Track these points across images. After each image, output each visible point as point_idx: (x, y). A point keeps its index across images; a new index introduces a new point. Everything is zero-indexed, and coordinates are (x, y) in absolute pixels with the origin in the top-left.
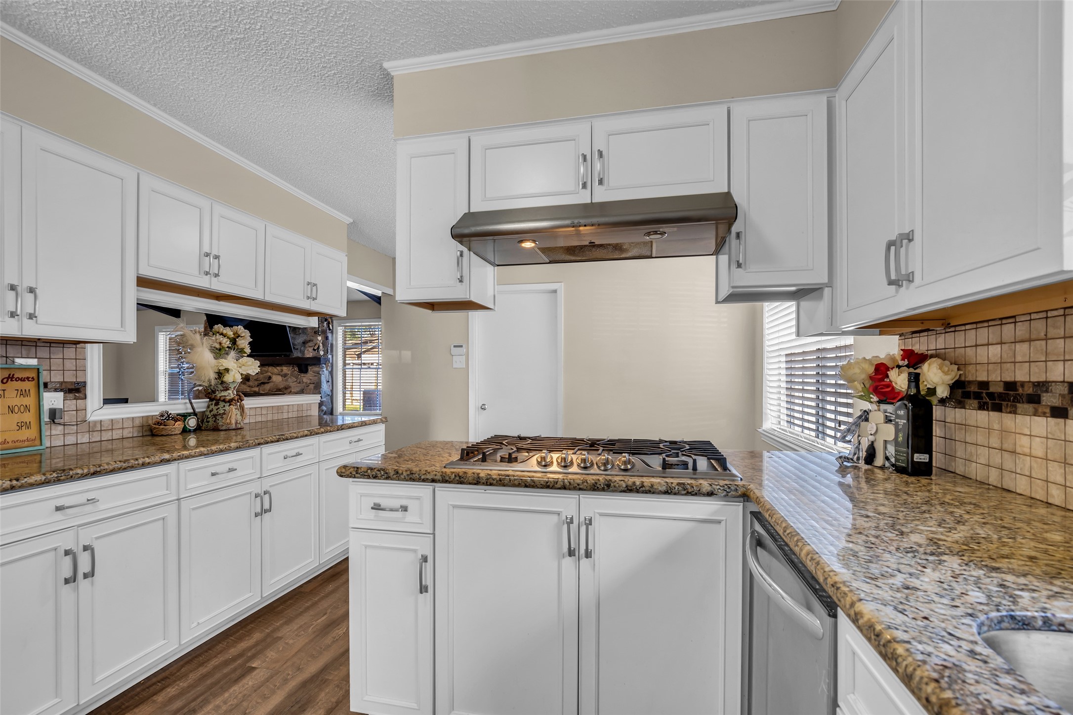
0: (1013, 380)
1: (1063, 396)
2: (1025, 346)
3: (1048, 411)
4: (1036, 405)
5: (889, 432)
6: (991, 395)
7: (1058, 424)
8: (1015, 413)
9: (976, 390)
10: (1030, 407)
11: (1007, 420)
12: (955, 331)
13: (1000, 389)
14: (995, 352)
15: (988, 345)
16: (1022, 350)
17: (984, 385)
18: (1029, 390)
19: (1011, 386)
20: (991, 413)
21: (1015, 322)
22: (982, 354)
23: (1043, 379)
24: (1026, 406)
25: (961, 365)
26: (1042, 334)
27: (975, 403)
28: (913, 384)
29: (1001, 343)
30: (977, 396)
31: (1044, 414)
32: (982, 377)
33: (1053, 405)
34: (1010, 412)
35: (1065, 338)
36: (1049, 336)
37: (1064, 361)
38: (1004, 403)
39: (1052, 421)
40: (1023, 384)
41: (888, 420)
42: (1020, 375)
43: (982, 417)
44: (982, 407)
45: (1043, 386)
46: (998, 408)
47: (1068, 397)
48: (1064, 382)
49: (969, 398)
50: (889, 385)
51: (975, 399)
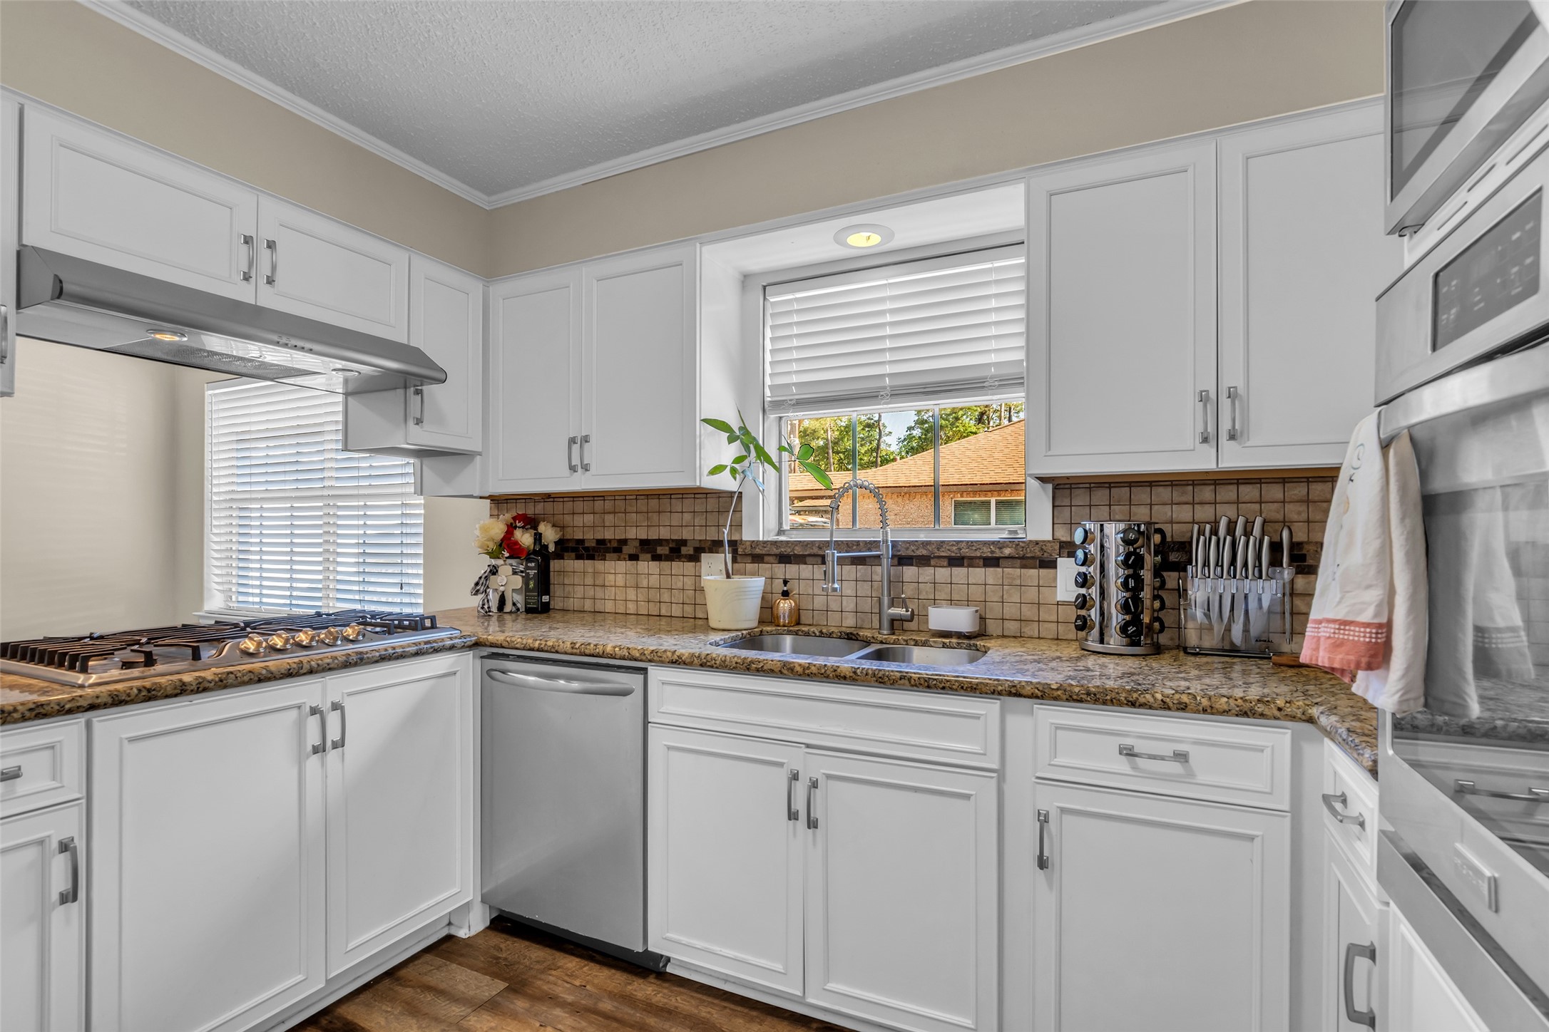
0: (603, 538)
1: (636, 548)
2: (611, 516)
3: (627, 557)
4: (619, 554)
5: (518, 581)
6: (587, 549)
7: (633, 564)
8: (605, 560)
9: (574, 546)
10: (615, 555)
11: (599, 565)
12: (553, 501)
13: (594, 544)
14: (589, 519)
15: (583, 513)
16: (609, 519)
17: (581, 542)
18: (615, 545)
19: (601, 542)
20: (586, 561)
21: (604, 500)
22: (578, 520)
23: (623, 537)
24: (612, 555)
25: (563, 528)
26: (623, 510)
27: (573, 555)
28: (538, 542)
29: (594, 513)
30: (574, 550)
31: (625, 559)
32: (579, 536)
33: (630, 553)
34: (601, 560)
35: (636, 513)
36: (627, 511)
37: (637, 526)
38: (597, 554)
39: (629, 563)
40: (610, 541)
41: (515, 573)
42: (608, 535)
43: (579, 564)
44: (579, 557)
45: (624, 542)
46: (591, 557)
47: (639, 548)
48: (636, 539)
49: (568, 552)
50: (516, 543)
51: (572, 552)
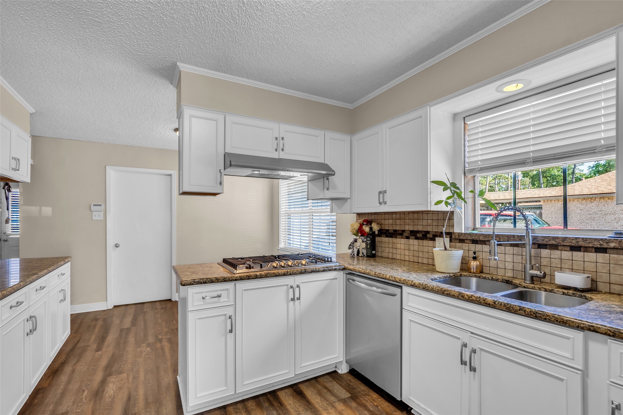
0: (396, 229)
1: (409, 234)
2: (399, 220)
3: (405, 237)
4: (402, 236)
5: (364, 245)
6: (390, 233)
7: (407, 240)
8: (397, 238)
10: (400, 236)
11: (394, 240)
12: (378, 214)
13: (392, 232)
14: (391, 221)
15: (388, 219)
16: (398, 222)
17: (388, 230)
18: (400, 232)
19: (395, 231)
20: (390, 238)
21: (396, 214)
22: (387, 222)
23: (404, 229)
24: (399, 236)
25: (381, 225)
26: (403, 218)
27: (385, 235)
28: (371, 230)
29: (392, 219)
30: (385, 233)
31: (404, 238)
32: (387, 228)
34: (395, 238)
35: (409, 219)
36: (405, 219)
37: (409, 225)
38: (394, 235)
40: (398, 230)
41: (363, 241)
42: (398, 228)
43: (387, 239)
44: (387, 236)
45: (404, 231)
46: (391, 237)
47: (410, 234)
48: (409, 230)
49: (383, 234)
50: (364, 230)
51: (384, 234)
